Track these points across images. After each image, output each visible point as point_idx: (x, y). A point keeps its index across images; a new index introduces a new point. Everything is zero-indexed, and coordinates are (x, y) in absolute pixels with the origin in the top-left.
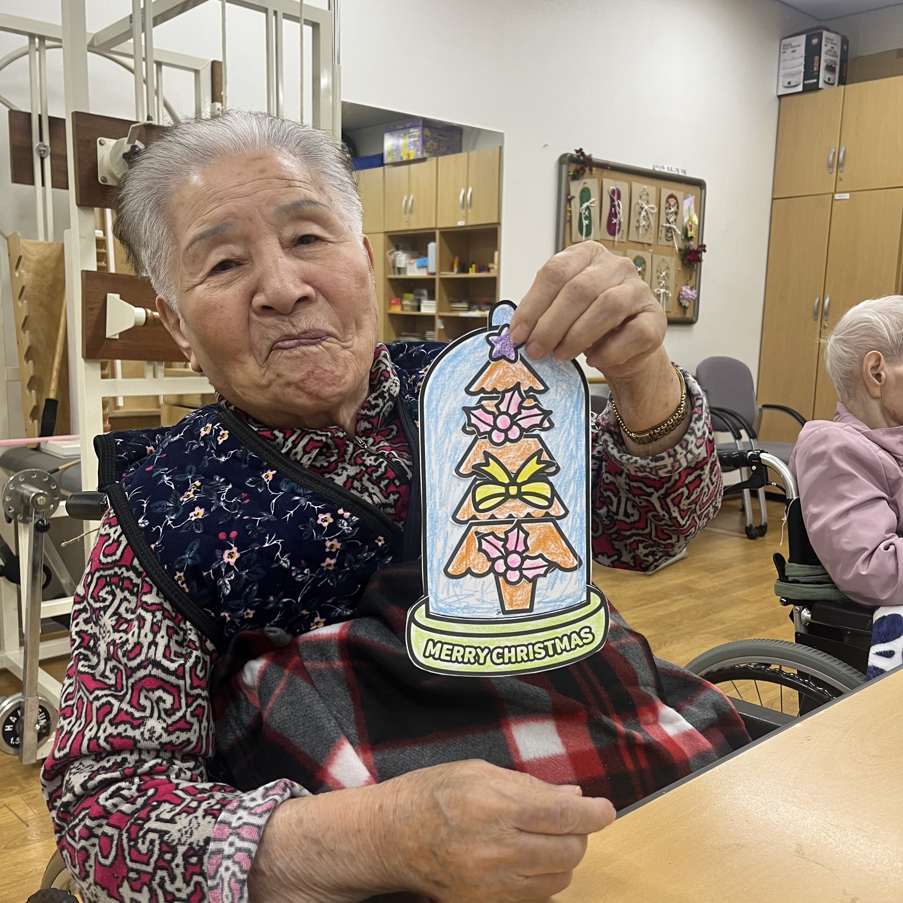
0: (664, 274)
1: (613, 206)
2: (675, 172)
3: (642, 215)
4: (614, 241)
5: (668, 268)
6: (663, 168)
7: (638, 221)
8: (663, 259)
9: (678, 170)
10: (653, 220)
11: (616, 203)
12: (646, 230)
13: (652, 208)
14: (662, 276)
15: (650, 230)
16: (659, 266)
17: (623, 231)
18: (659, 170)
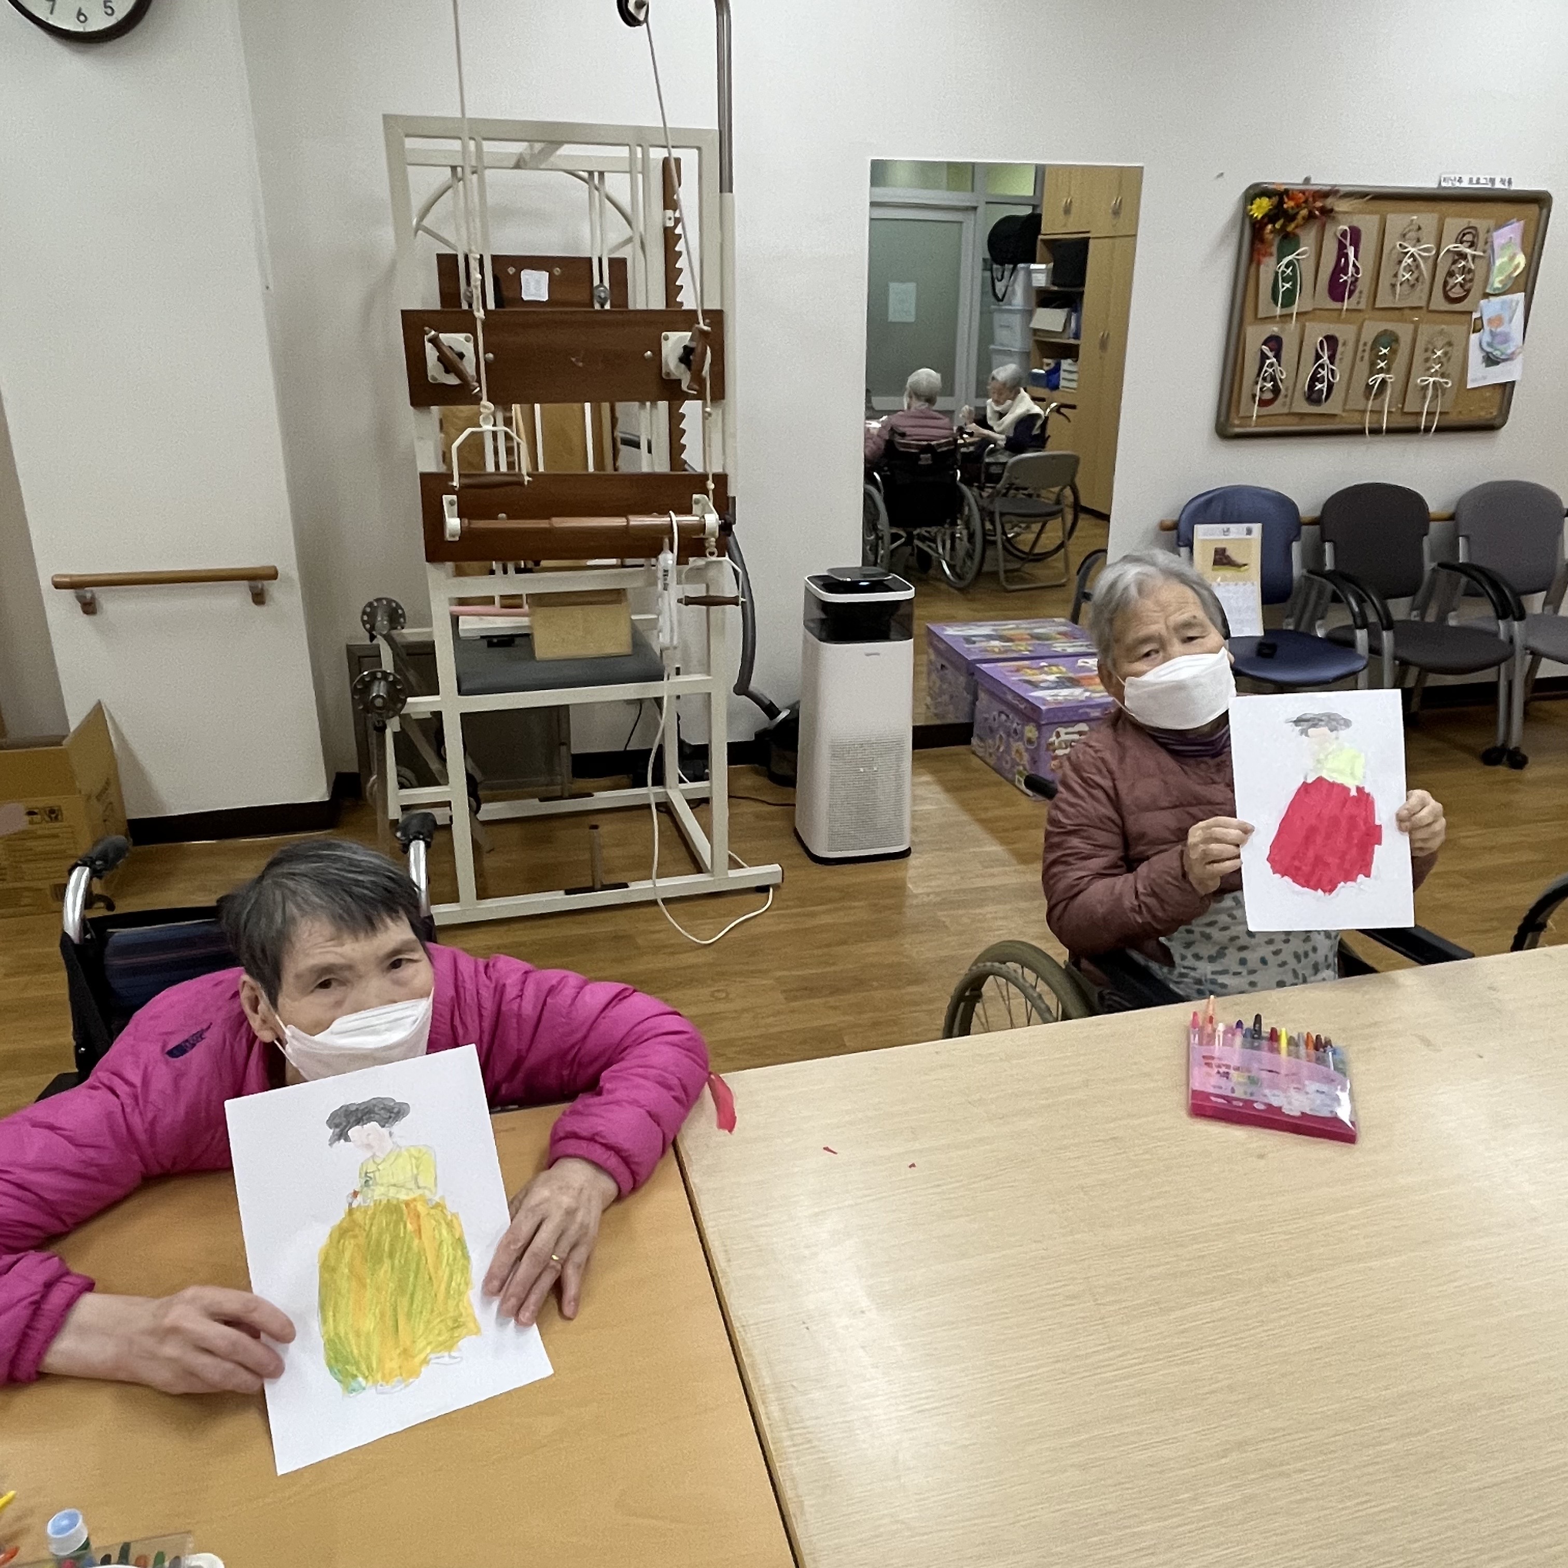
0: (1439, 353)
1: (1342, 253)
3: (1404, 264)
4: (1341, 310)
5: (1450, 344)
6: (1460, 180)
8: (1442, 330)
9: (1492, 181)
10: (1425, 269)
11: (1351, 251)
12: (1412, 287)
13: (1425, 250)
14: (1435, 357)
15: (1419, 287)
16: (1430, 342)
17: (1361, 292)
18: (1450, 185)
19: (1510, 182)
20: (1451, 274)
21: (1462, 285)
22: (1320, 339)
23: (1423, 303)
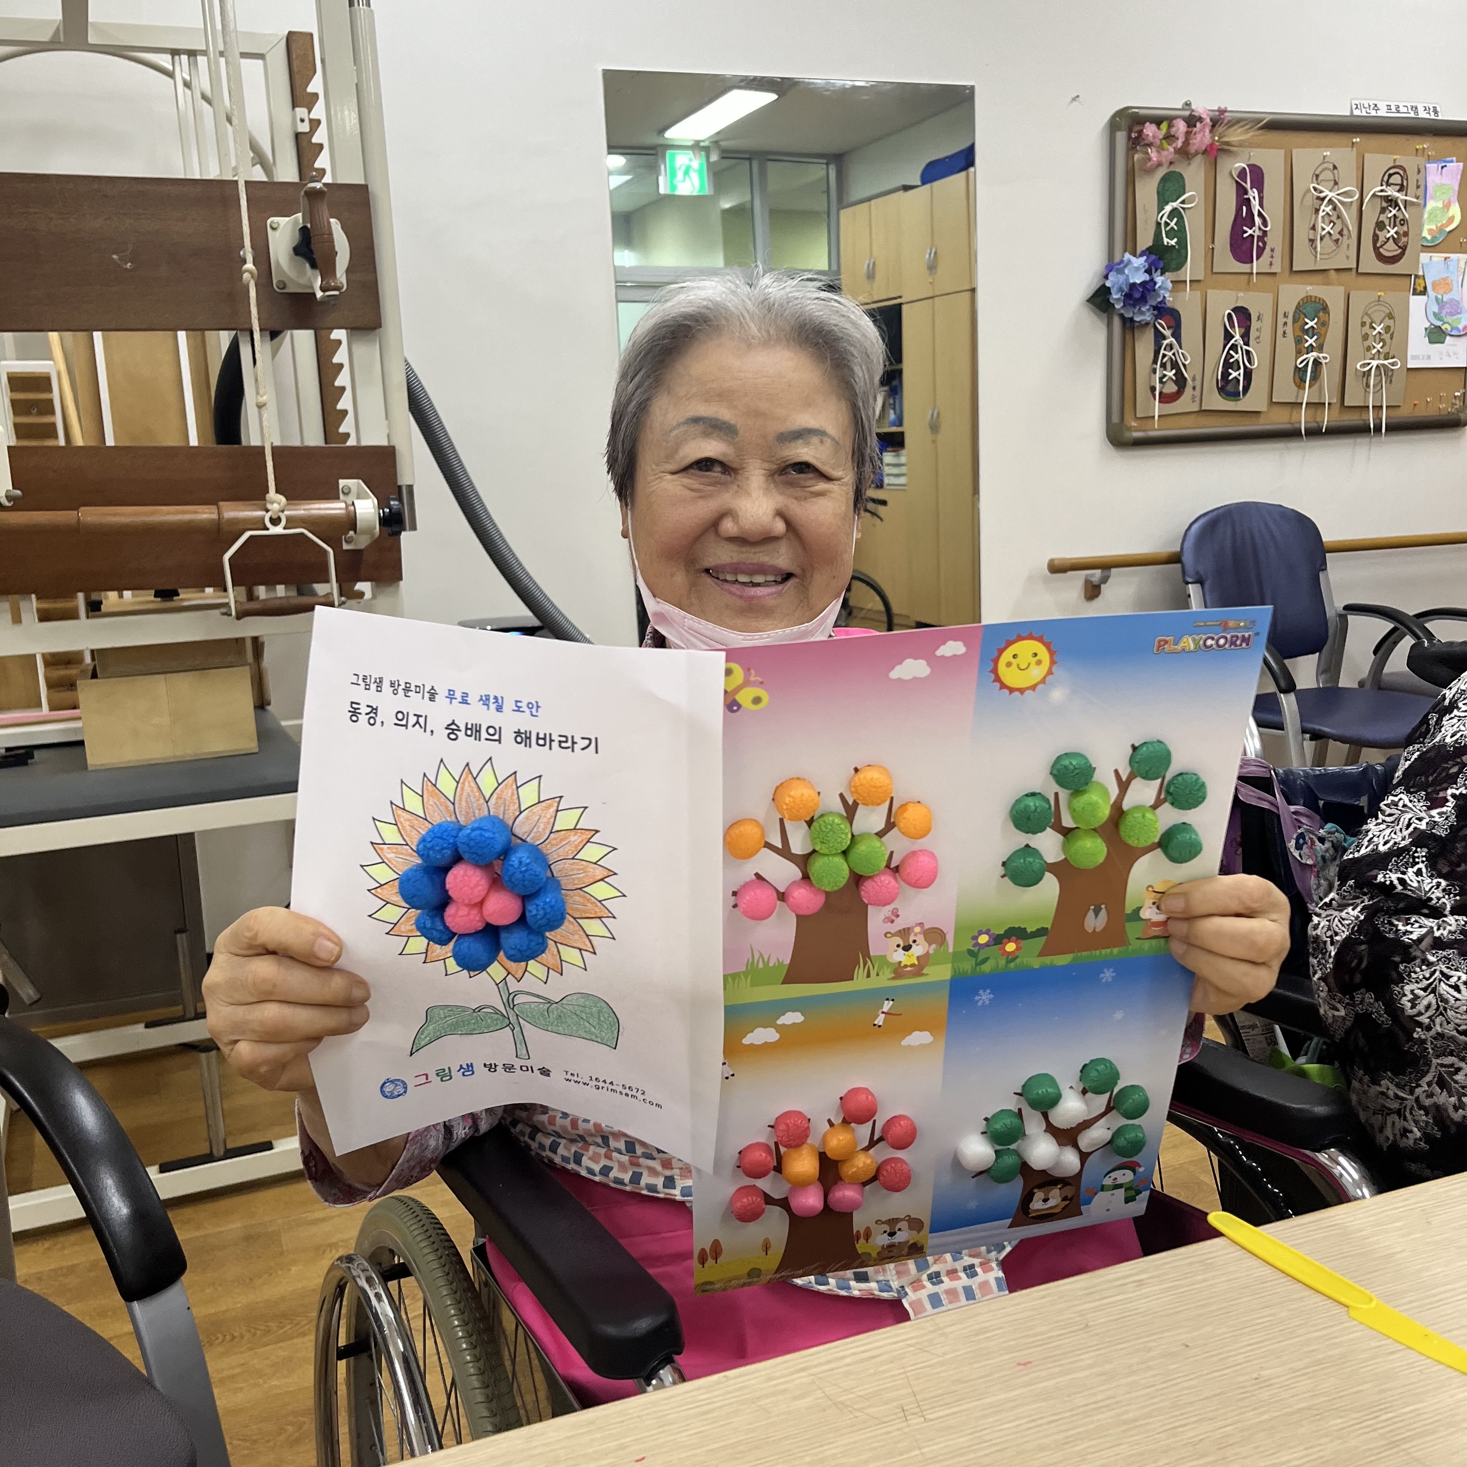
0: (1380, 328)
1: (1243, 201)
2: (1406, 113)
3: (1321, 214)
4: (1252, 273)
5: (1390, 316)
6: (1377, 109)
8: (1379, 299)
9: (1416, 109)
10: (1349, 218)
11: (1253, 194)
12: (1337, 242)
13: (1346, 194)
14: (1374, 333)
15: (1345, 241)
16: (1366, 314)
18: (1364, 114)
19: (1436, 110)
20: (1380, 226)
21: (1396, 240)
22: (1227, 312)
23: (1351, 264)
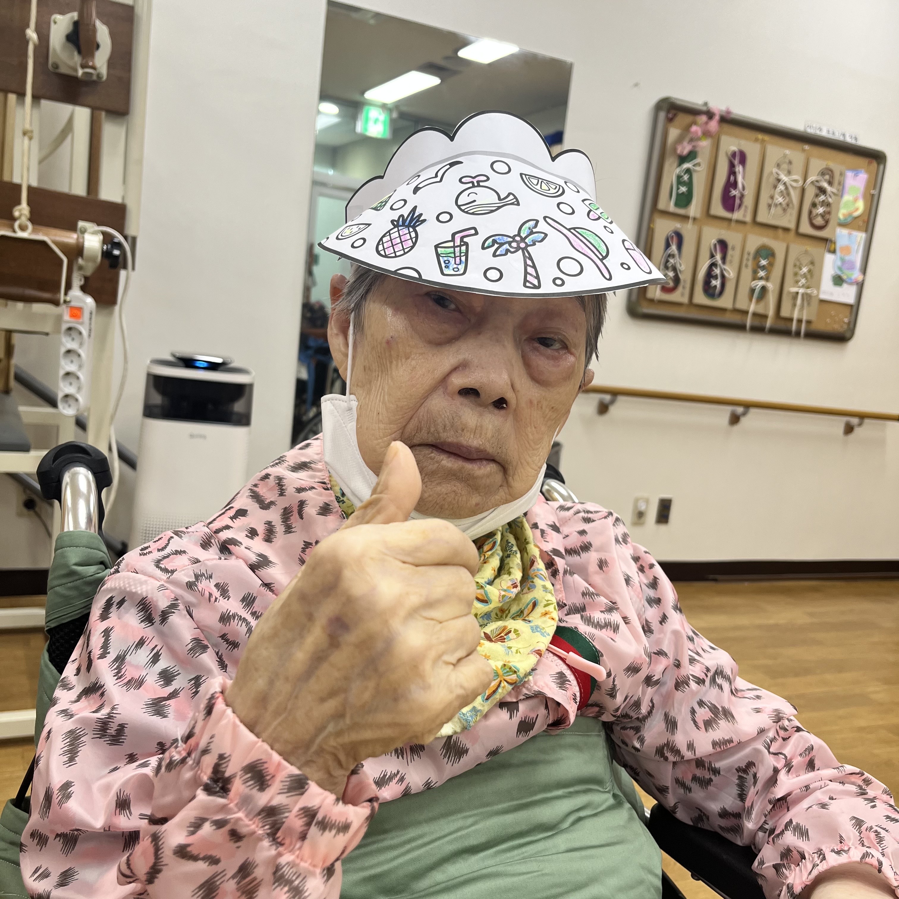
0: (805, 270)
1: (732, 172)
2: (838, 137)
3: (778, 190)
4: (731, 219)
5: (812, 263)
6: (821, 130)
7: (772, 197)
8: (806, 252)
9: (844, 135)
10: (795, 196)
11: (739, 169)
12: (784, 210)
13: (796, 181)
14: (802, 272)
15: (789, 211)
16: (798, 259)
17: (746, 207)
18: (813, 131)
19: (856, 139)
20: (814, 205)
21: (823, 216)
22: (714, 241)
23: (792, 225)
